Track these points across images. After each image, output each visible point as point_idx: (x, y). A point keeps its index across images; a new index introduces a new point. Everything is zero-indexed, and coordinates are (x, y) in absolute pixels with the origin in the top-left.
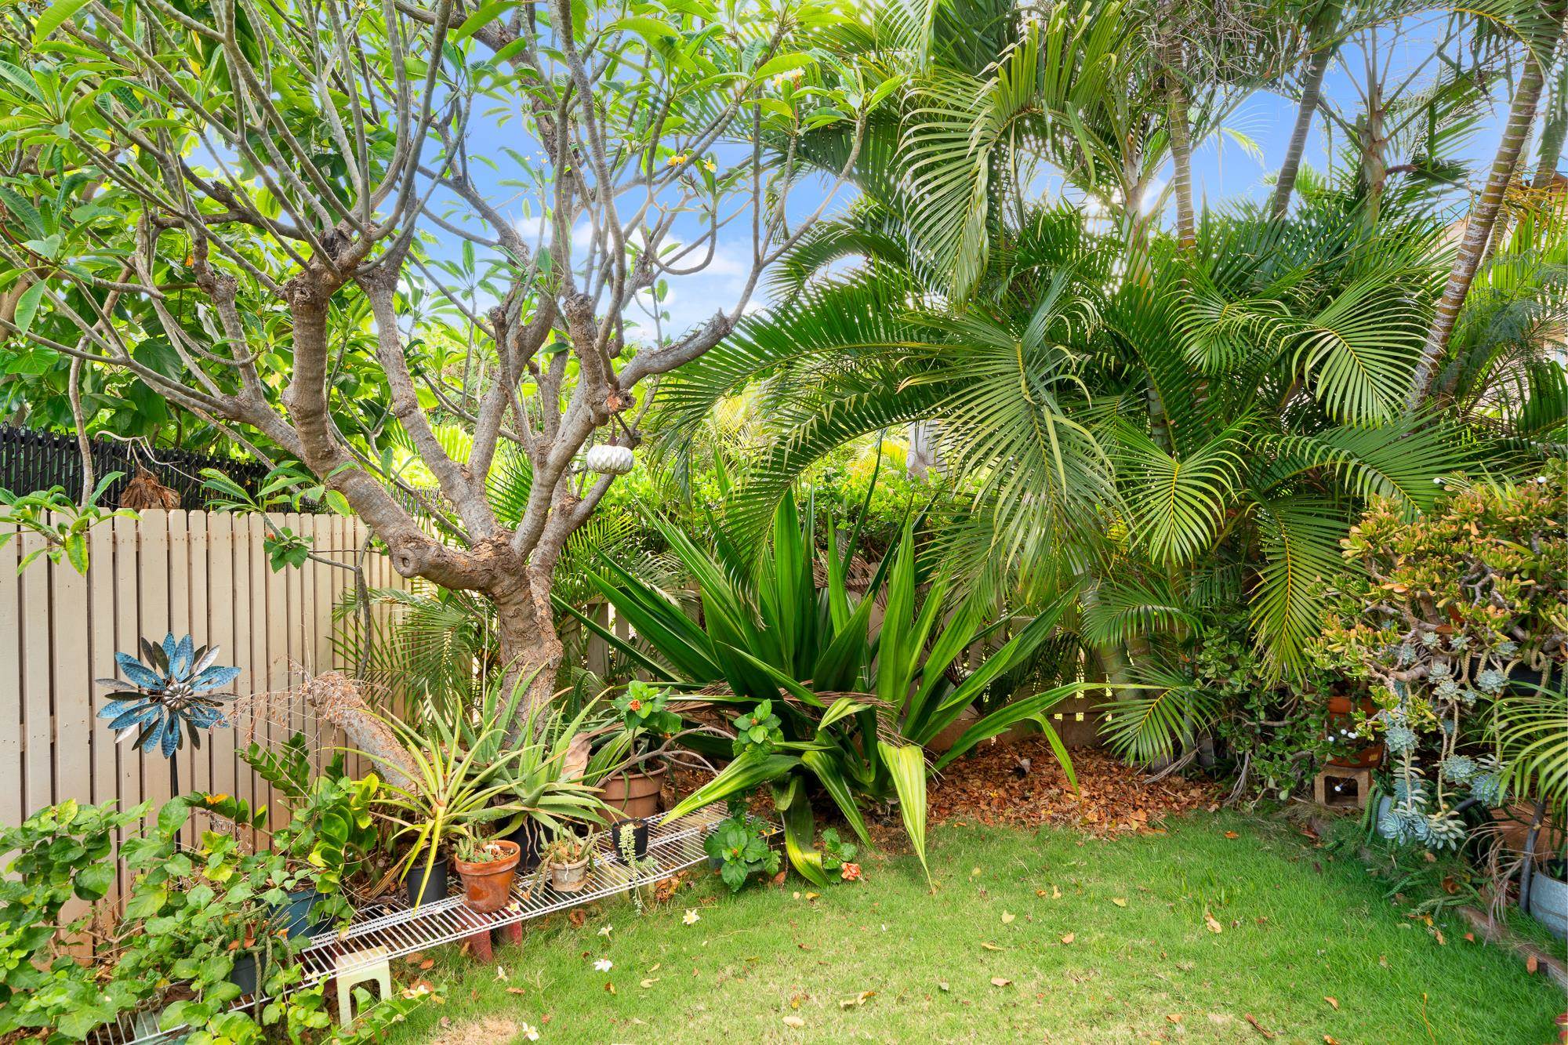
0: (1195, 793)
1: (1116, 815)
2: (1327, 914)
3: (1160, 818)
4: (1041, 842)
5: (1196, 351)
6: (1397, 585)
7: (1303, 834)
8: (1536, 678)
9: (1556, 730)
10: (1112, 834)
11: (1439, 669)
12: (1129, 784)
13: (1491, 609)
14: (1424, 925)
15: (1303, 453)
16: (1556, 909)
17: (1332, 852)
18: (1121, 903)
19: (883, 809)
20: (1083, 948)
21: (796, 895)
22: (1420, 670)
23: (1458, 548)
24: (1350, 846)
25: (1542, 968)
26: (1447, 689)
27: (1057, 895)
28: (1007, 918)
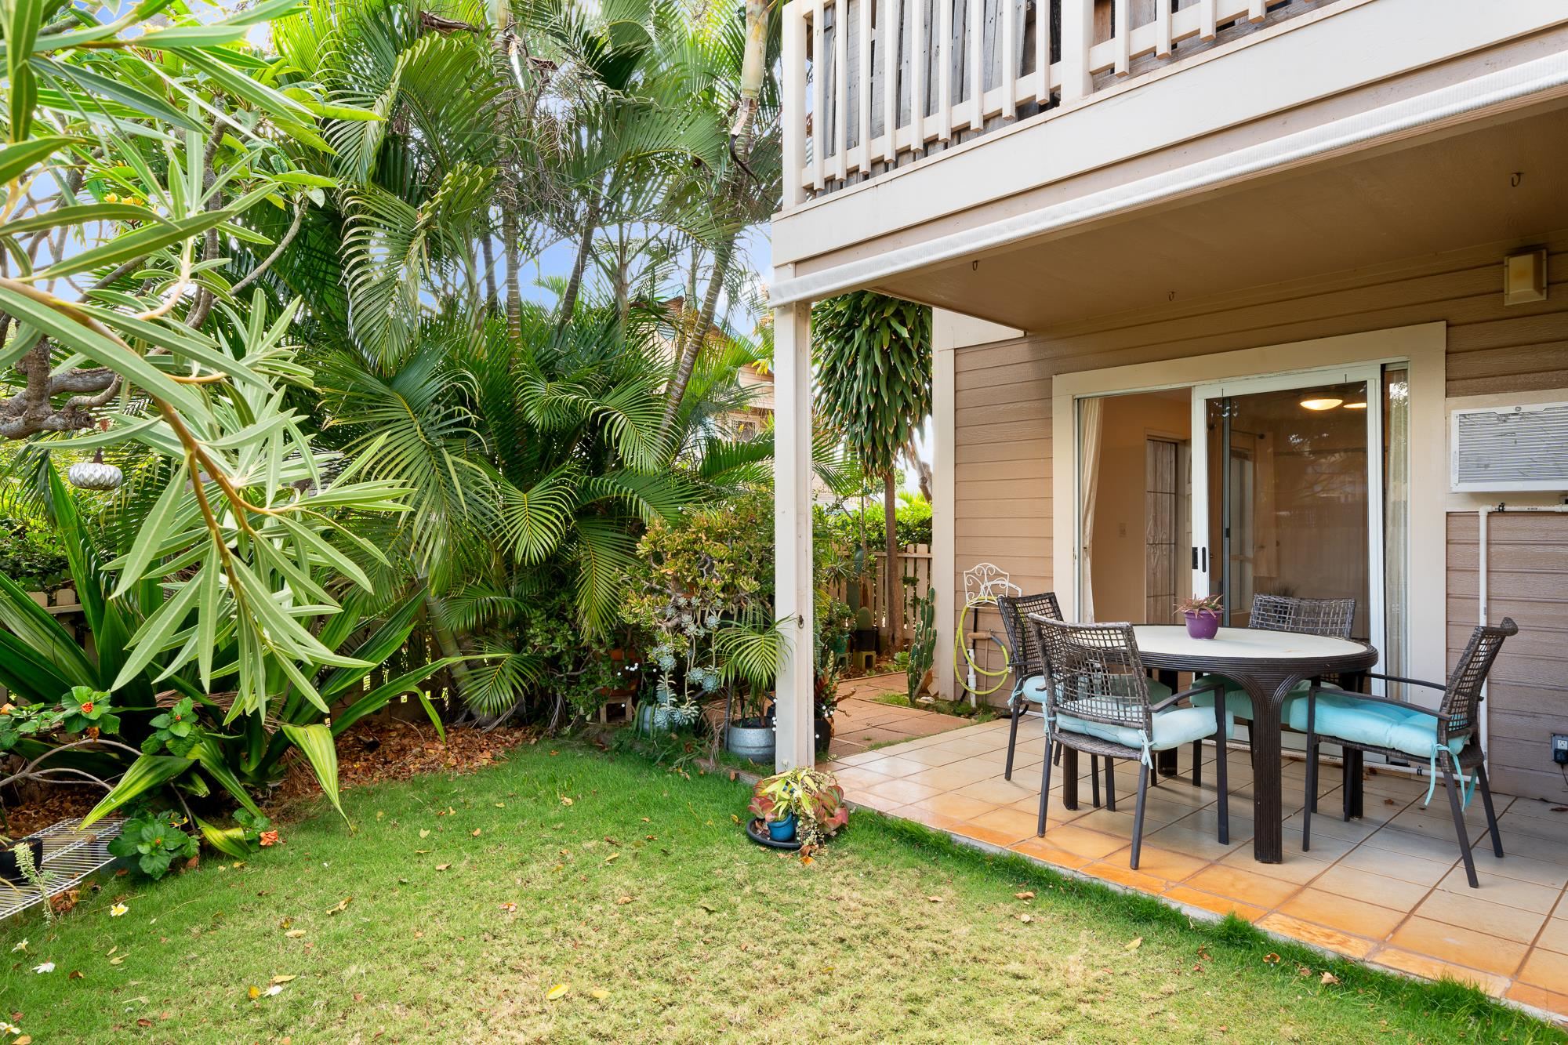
0: (517, 734)
1: (468, 758)
2: (628, 779)
3: (502, 753)
4: (418, 786)
5: (533, 415)
6: (668, 569)
7: (595, 745)
8: (731, 617)
9: (744, 643)
10: (472, 769)
11: (686, 618)
12: (472, 735)
13: (714, 580)
14: (678, 773)
15: (607, 487)
16: (742, 744)
17: (617, 750)
18: (501, 805)
19: (264, 793)
20: (489, 835)
21: (222, 868)
22: (676, 620)
23: (697, 547)
24: (627, 743)
25: (737, 776)
26: (692, 630)
27: (453, 812)
28: (423, 834)
